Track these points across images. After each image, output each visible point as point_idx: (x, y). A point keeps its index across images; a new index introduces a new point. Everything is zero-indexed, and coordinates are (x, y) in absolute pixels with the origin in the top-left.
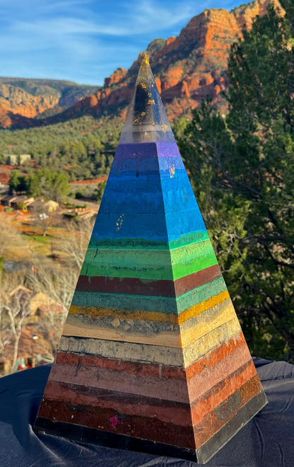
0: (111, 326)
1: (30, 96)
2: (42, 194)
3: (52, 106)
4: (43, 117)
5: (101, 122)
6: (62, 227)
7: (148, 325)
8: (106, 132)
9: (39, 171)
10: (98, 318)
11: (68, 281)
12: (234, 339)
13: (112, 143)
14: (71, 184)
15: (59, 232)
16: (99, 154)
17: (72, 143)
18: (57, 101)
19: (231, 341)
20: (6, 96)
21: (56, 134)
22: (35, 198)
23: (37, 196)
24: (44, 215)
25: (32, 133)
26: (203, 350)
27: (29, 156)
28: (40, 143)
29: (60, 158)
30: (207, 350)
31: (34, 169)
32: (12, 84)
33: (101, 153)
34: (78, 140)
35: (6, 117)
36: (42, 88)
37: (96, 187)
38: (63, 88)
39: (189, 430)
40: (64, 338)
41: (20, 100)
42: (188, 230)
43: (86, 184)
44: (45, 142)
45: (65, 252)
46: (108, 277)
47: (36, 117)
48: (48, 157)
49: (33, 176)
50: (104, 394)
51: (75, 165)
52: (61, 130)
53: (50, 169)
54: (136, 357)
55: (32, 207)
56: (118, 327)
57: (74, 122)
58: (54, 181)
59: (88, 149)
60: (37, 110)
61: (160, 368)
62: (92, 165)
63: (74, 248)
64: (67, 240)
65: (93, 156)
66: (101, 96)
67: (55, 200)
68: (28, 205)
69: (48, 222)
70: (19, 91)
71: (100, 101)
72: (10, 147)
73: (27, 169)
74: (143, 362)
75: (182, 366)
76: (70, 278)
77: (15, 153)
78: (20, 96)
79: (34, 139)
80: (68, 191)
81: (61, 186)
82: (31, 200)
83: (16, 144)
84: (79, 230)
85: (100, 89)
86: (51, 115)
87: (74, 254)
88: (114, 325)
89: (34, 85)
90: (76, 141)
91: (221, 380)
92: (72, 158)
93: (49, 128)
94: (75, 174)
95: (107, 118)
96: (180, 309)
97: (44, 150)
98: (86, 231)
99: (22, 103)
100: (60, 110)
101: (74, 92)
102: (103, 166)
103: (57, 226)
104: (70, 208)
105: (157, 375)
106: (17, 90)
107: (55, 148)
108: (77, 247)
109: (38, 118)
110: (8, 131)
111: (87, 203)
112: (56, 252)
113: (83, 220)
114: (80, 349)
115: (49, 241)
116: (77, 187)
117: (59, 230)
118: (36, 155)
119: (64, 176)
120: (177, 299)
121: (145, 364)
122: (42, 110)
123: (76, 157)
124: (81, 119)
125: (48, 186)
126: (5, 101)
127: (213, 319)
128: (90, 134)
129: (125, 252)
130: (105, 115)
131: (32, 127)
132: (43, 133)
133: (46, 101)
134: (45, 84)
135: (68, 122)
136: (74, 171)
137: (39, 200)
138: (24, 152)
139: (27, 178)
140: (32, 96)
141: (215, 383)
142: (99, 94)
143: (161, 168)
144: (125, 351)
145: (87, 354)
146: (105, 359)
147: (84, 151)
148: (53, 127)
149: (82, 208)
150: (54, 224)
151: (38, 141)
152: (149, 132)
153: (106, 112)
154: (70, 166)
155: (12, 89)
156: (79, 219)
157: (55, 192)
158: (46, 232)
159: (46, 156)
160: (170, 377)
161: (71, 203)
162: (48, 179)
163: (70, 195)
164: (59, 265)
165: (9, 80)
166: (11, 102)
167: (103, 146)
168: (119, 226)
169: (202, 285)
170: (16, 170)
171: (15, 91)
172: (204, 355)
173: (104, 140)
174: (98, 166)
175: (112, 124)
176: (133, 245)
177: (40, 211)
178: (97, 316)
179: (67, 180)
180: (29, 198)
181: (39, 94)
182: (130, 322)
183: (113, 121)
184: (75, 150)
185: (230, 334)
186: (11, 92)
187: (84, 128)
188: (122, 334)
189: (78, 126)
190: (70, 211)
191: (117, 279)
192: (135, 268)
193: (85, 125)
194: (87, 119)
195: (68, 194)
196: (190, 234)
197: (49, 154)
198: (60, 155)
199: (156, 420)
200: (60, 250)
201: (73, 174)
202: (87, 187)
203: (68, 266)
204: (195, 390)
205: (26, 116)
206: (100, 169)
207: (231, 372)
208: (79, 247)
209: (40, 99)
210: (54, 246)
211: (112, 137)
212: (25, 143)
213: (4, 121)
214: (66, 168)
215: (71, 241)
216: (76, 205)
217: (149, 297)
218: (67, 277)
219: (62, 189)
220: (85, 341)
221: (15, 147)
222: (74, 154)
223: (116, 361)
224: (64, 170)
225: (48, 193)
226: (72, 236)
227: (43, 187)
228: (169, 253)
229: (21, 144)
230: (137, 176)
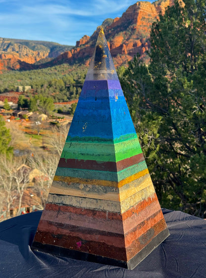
0: (78, 188)
1: (31, 51)
2: (38, 110)
3: (45, 57)
4: (39, 64)
5: (74, 67)
6: (49, 130)
7: (100, 188)
8: (77, 74)
9: (36, 96)
10: (71, 183)
11: (52, 162)
12: (151, 197)
13: (80, 80)
14: (55, 104)
15: (47, 132)
16: (72, 87)
17: (56, 80)
18: (48, 54)
19: (149, 199)
20: (17, 51)
21: (46, 74)
22: (33, 112)
23: (35, 111)
24: (39, 122)
25: (32, 73)
26: (132, 203)
27: (30, 87)
28: (37, 80)
29: (49, 88)
30: (135, 203)
31: (33, 95)
32: (20, 43)
33: (74, 86)
34: (60, 78)
35: (17, 63)
36: (39, 46)
37: (70, 106)
38: (51, 46)
39: (123, 250)
40: (50, 195)
41: (25, 53)
42: (125, 132)
43: (64, 105)
44: (40, 79)
45: (51, 145)
46: (77, 160)
47: (35, 63)
48: (41, 88)
49: (32, 99)
50: (73, 229)
51: (58, 93)
52: (50, 72)
53: (42, 95)
54: (93, 207)
55: (32, 117)
56: (83, 189)
57: (57, 67)
58: (45, 102)
59: (65, 83)
60: (36, 59)
61: (107, 213)
62: (68, 93)
63: (56, 142)
64: (52, 138)
65: (69, 88)
66: (74, 52)
67: (45, 114)
68: (29, 116)
69: (41, 127)
70: (25, 47)
71: (73, 55)
72: (19, 81)
73: (28, 94)
74: (97, 210)
75: (120, 212)
76: (54, 160)
77: (22, 85)
78: (25, 51)
79: (33, 77)
80: (53, 108)
81: (49, 105)
82: (31, 113)
83: (22, 79)
84: (59, 132)
85: (74, 48)
86: (44, 62)
87: (56, 146)
88: (80, 187)
89: (34, 45)
90: (59, 79)
91: (143, 221)
92: (56, 88)
93: (42, 71)
94: (58, 98)
95: (77, 65)
96: (119, 179)
97: (39, 84)
98: (63, 133)
99: (26, 55)
100: (49, 60)
101: (58, 49)
102: (75, 94)
103: (46, 129)
104: (54, 119)
105: (105, 217)
106: (23, 47)
107: (46, 82)
108: (58, 141)
109: (36, 64)
110: (18, 71)
111: (65, 116)
112: (45, 145)
113: (62, 126)
114: (60, 201)
115: (41, 138)
116: (59, 106)
117: (47, 131)
118: (34, 86)
119: (51, 100)
120: (118, 173)
122: (38, 59)
123: (58, 88)
124: (62, 65)
125: (41, 105)
126: (16, 53)
127: (138, 185)
128: (67, 75)
129: (88, 145)
130: (76, 64)
131: (32, 69)
132: (39, 74)
133: (41, 54)
134: (41, 44)
135: (54, 67)
136: (57, 96)
137: (36, 114)
138: (27, 85)
139: (28, 100)
140: (32, 51)
141: (139, 223)
142: (73, 51)
143: (110, 96)
144: (87, 203)
145: (64, 204)
146: (74, 208)
147: (63, 85)
148: (45, 70)
149: (62, 118)
150: (45, 128)
151: (35, 78)
152: (103, 74)
153: (77, 62)
154: (54, 93)
155: (21, 47)
156: (59, 125)
157: (45, 109)
158: (40, 133)
159: (40, 87)
160: (113, 219)
161: (55, 116)
162: (41, 101)
163: (54, 111)
164: (47, 152)
165: (19, 41)
166: (20, 54)
167: (74, 82)
168: (84, 129)
169: (133, 165)
170: (22, 95)
171: (22, 47)
172: (133, 206)
173: (76, 78)
174: (71, 94)
175: (80, 68)
176: (93, 141)
177: (36, 120)
179: (53, 102)
180: (29, 112)
181: (37, 49)
182: (90, 186)
183: (81, 67)
184: (57, 84)
185: (149, 194)
186: (20, 48)
187: (63, 71)
188: (85, 193)
189: (60, 69)
190: (54, 120)
191: (82, 161)
192: (93, 154)
193: (64, 70)
194: (66, 65)
195: (53, 110)
196: (126, 135)
197: (42, 86)
198: (49, 87)
199: (104, 244)
200: (48, 144)
201: (56, 98)
202: (65, 106)
203: (52, 153)
204: (128, 227)
205: (29, 63)
206: (73, 96)
207: (149, 216)
208: (59, 142)
209: (37, 53)
210: (44, 141)
211: (80, 76)
212: (28, 79)
213: (15, 65)
214: (52, 94)
215: (54, 138)
216: (58, 117)
217: (101, 172)
218: (51, 160)
219: (49, 107)
220: (63, 197)
221: (22, 81)
222: (57, 86)
223: (81, 209)
224: (51, 96)
225: (41, 109)
226: (55, 135)
227: (38, 106)
228: (114, 146)
229: (26, 79)
230: (96, 100)
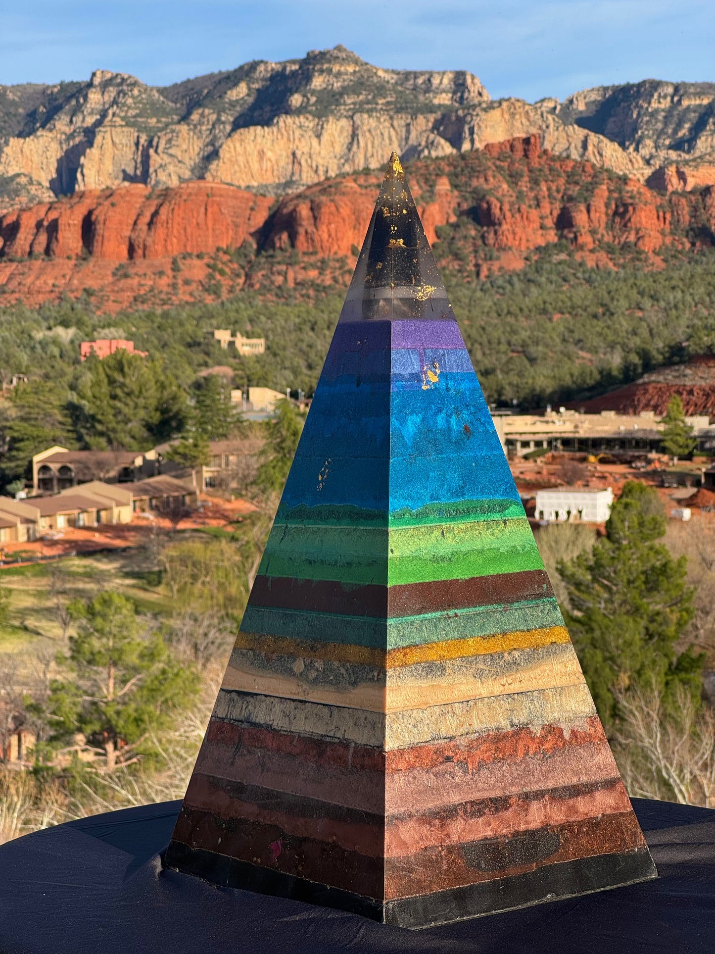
0: (290, 672)
7: (343, 671)
10: (274, 657)
12: (566, 727)
19: (552, 730)
30: (463, 730)
40: (224, 693)
46: (296, 580)
50: (269, 801)
54: (318, 729)
56: (301, 674)
61: (351, 750)
74: (328, 739)
75: (381, 747)
88: (295, 669)
105: (346, 763)
114: (243, 715)
120: (390, 622)
121: (330, 742)
127: (497, 675)
129: (326, 530)
143: (394, 370)
144: (306, 718)
145: (252, 724)
146: (275, 732)
152: (385, 300)
168: (321, 482)
172: (451, 738)
176: (338, 519)
178: (273, 653)
182: (319, 664)
185: (554, 715)
188: (304, 687)
191: (308, 582)
192: (336, 561)
199: (334, 846)
207: (535, 788)
217: (348, 618)
220: (251, 699)
223: (290, 736)
228: (386, 534)
230: (358, 385)
